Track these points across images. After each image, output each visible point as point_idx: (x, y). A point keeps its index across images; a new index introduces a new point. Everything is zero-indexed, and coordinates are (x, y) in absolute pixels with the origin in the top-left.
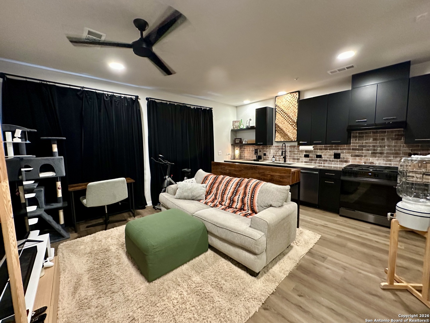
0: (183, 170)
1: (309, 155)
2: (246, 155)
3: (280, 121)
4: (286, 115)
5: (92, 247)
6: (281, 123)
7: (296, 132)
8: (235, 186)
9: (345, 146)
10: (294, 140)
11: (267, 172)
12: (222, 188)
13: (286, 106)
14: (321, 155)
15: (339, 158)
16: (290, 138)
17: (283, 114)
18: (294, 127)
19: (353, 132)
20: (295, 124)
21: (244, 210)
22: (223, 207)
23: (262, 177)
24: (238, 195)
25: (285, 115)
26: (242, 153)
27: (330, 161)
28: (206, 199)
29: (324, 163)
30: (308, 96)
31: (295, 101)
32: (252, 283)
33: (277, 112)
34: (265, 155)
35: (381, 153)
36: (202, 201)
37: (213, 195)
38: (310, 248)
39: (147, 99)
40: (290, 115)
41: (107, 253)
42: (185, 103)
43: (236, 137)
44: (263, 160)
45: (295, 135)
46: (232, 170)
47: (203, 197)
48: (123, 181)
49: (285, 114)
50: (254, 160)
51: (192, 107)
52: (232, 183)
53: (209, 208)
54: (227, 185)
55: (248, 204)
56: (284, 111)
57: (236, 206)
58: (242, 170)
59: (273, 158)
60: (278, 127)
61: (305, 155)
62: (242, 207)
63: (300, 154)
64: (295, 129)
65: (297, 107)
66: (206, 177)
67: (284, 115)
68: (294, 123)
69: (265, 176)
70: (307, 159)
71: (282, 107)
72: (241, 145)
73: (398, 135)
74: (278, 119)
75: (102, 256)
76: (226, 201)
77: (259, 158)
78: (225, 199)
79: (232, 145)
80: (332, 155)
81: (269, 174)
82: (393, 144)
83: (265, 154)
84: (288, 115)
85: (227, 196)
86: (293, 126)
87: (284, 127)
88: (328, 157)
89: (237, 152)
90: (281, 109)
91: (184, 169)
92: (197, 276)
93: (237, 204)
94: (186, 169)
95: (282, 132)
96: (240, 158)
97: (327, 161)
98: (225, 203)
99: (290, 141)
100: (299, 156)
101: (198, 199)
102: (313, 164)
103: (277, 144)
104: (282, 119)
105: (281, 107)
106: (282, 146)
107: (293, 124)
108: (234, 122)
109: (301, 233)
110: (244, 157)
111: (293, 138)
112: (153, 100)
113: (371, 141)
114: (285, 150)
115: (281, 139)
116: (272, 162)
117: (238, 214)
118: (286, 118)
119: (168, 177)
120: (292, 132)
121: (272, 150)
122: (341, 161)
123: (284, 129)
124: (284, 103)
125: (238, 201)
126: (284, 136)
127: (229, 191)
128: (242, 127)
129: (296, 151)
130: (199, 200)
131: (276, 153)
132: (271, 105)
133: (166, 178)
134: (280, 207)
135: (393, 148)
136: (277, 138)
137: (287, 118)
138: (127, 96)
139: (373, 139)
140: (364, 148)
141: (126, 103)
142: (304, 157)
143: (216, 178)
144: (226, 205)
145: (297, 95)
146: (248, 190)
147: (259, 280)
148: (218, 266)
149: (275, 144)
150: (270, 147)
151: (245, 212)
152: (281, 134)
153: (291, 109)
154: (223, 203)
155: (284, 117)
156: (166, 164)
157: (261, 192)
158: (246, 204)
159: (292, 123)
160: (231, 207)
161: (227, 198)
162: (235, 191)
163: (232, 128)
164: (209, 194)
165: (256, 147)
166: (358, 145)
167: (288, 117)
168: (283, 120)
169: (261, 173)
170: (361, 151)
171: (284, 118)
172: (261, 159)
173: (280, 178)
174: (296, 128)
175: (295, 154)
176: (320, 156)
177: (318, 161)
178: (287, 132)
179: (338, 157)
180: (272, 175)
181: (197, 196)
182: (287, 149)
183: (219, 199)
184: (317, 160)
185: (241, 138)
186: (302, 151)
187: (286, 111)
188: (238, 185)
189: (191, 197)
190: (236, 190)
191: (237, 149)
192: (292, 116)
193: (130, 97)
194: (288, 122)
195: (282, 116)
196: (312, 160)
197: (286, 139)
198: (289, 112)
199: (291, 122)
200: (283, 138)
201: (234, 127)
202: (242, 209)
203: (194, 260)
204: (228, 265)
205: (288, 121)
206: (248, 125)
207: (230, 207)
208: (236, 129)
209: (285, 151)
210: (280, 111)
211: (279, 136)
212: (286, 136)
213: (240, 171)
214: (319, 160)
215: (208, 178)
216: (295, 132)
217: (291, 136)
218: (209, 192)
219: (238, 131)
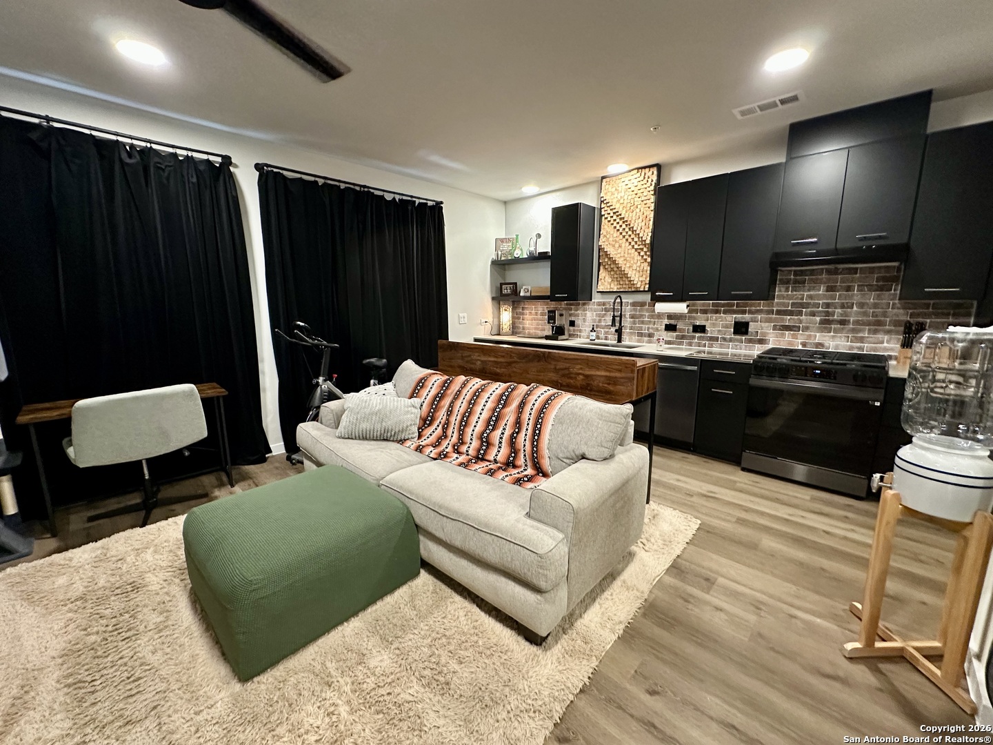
0: (365, 362)
1: (676, 326)
2: (527, 326)
3: (611, 239)
4: (626, 225)
5: (93, 580)
6: (614, 246)
7: (649, 268)
8: (494, 405)
9: (762, 305)
10: (642, 289)
11: (576, 369)
12: (462, 410)
13: (625, 202)
14: (705, 326)
15: (746, 333)
16: (634, 284)
17: (618, 223)
18: (645, 257)
19: (781, 270)
20: (645, 249)
21: (515, 467)
22: (462, 458)
23: (565, 381)
24: (501, 429)
25: (624, 226)
26: (519, 318)
27: (724, 339)
28: (420, 437)
29: (711, 346)
30: (680, 176)
31: (648, 189)
32: (530, 663)
33: (603, 217)
34: (572, 324)
35: (843, 323)
36: (408, 443)
37: (438, 426)
38: (674, 556)
39: (258, 167)
40: (636, 225)
41: (132, 595)
42: (367, 185)
43: (505, 280)
44: (567, 338)
45: (644, 276)
46: (490, 361)
47: (413, 433)
48: (189, 394)
49: (624, 222)
50: (547, 338)
51: (389, 197)
52: (488, 395)
53: (426, 462)
54: (473, 402)
55: (524, 451)
56: (620, 215)
57: (496, 455)
58: (515, 362)
59: (591, 331)
60: (607, 255)
61: (666, 325)
62: (511, 459)
63: (654, 324)
64: (646, 260)
65: (653, 204)
66: (420, 381)
67: (621, 226)
68: (645, 245)
69: (571, 378)
70: (671, 336)
71: (617, 206)
72: (516, 299)
73: (884, 279)
74: (605, 236)
75: (116, 604)
76: (471, 443)
77: (559, 332)
78: (467, 438)
79: (493, 299)
80: (731, 325)
81: (580, 374)
82: (872, 300)
83: (574, 322)
84: (631, 226)
85: (473, 431)
86: (642, 253)
87: (619, 256)
88: (719, 331)
89: (506, 316)
90: (614, 211)
91: (368, 360)
92: (383, 652)
93: (499, 451)
94: (373, 360)
95: (615, 269)
96: (514, 330)
97: (717, 339)
98: (469, 447)
99: (633, 290)
100: (652, 328)
101: (399, 439)
102: (684, 347)
103: (603, 298)
104: (615, 235)
105: (614, 204)
106: (614, 303)
107: (642, 249)
108: (499, 241)
109: (654, 517)
110: (524, 328)
111: (639, 283)
112: (275, 170)
113: (821, 292)
114: (621, 314)
115: (612, 285)
116: (588, 341)
117: (500, 478)
118: (624, 234)
119: (325, 380)
120: (638, 269)
121: (589, 314)
122: (750, 341)
123: (620, 261)
124: (622, 194)
125: (500, 443)
126: (619, 279)
127: (479, 418)
128: (517, 254)
129: (647, 314)
130: (401, 440)
131: (600, 321)
132: (588, 199)
133: (318, 382)
134: (605, 459)
135: (871, 311)
136: (603, 284)
137: (627, 233)
138: (195, 155)
139: (825, 288)
140: (804, 310)
141: (192, 177)
142: (666, 330)
143: (445, 382)
144: (470, 452)
145: (653, 174)
146: (525, 416)
147: (548, 653)
148: (444, 618)
149: (597, 298)
150: (584, 304)
151: (518, 473)
152: (612, 273)
153: (638, 210)
154: (464, 449)
155: (621, 230)
156: (317, 346)
157: (559, 420)
158: (519, 450)
159: (639, 245)
160: (483, 460)
161: (472, 435)
162: (494, 418)
163: (494, 257)
164: (429, 425)
165: (553, 305)
166: (791, 301)
167: (630, 230)
168: (617, 239)
169: (562, 369)
170: (796, 317)
171: (621, 233)
172: (563, 334)
173: (609, 384)
174: (649, 260)
175: (643, 322)
176: (700, 329)
177: (696, 341)
178: (626, 269)
179: (744, 330)
180: (587, 376)
181: (397, 430)
182: (625, 311)
183: (453, 438)
184: (694, 337)
185: (516, 283)
186: (660, 316)
187: (627, 216)
188: (502, 402)
189: (379, 432)
190: (496, 414)
191: (506, 310)
192: (639, 228)
193: (205, 157)
194: (630, 243)
195: (615, 227)
196: (683, 337)
197: (624, 286)
198: (634, 219)
199: (636, 242)
200: (616, 283)
201: (500, 253)
202: (511, 463)
203: (379, 604)
204: (469, 614)
205: (630, 240)
206: (532, 249)
207: (480, 458)
208: (503, 259)
209: (621, 316)
210: (612, 214)
211: (607, 278)
212: (624, 279)
213: (509, 364)
214: (700, 338)
215: (426, 383)
216: (645, 268)
217: (637, 279)
218: (429, 418)
219: (508, 264)
